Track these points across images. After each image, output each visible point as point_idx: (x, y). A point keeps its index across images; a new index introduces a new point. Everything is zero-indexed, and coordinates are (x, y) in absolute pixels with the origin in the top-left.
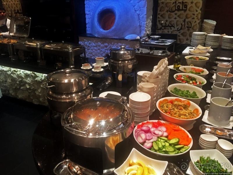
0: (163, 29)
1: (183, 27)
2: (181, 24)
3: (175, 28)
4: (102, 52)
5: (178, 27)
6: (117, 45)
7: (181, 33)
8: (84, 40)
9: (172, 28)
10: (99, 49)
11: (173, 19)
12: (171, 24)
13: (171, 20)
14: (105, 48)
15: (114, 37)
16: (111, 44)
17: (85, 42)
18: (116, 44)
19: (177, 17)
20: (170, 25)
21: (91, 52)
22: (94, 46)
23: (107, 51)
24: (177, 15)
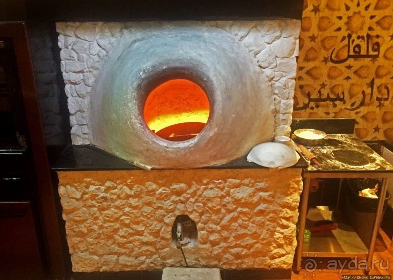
0: (312, 108)
1: (367, 100)
2: (363, 92)
3: (345, 103)
4: (160, 212)
5: (353, 100)
6: (221, 186)
7: (361, 114)
8: (81, 182)
9: (337, 102)
10: (149, 204)
11: (340, 80)
12: (334, 94)
13: (334, 82)
14: (174, 198)
15: (212, 164)
16: (200, 182)
17: (87, 187)
18: (220, 183)
19: (352, 76)
20: (332, 96)
21: (116, 216)
22: (128, 197)
23: (180, 206)
24: (353, 69)
